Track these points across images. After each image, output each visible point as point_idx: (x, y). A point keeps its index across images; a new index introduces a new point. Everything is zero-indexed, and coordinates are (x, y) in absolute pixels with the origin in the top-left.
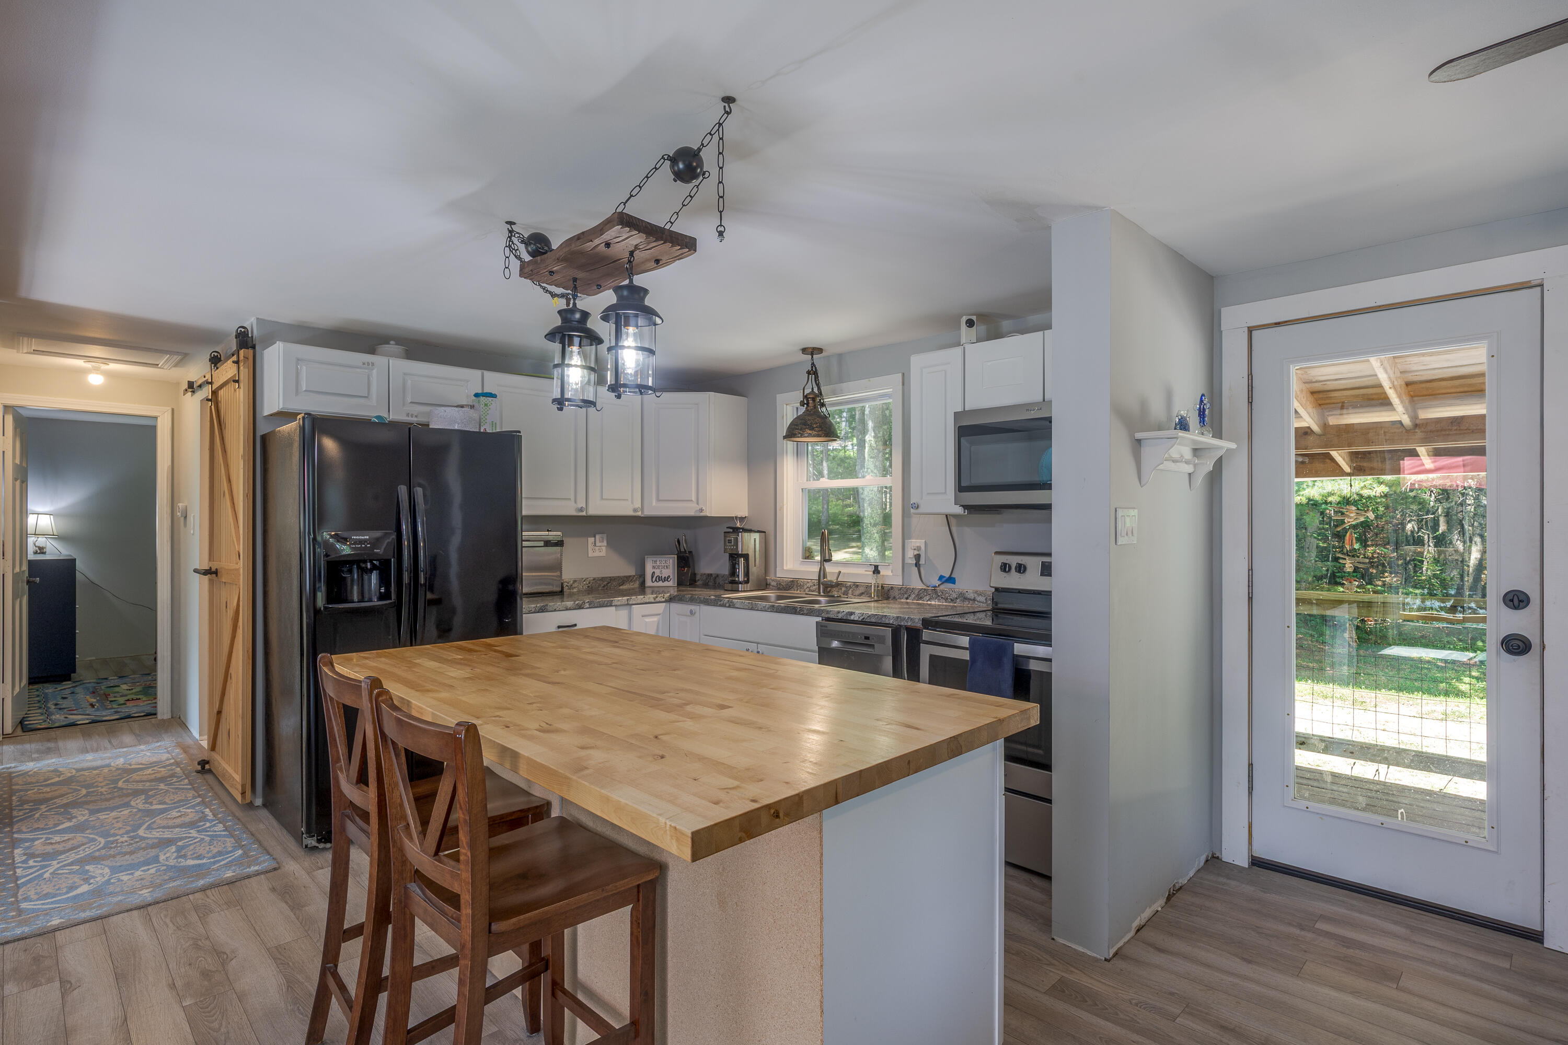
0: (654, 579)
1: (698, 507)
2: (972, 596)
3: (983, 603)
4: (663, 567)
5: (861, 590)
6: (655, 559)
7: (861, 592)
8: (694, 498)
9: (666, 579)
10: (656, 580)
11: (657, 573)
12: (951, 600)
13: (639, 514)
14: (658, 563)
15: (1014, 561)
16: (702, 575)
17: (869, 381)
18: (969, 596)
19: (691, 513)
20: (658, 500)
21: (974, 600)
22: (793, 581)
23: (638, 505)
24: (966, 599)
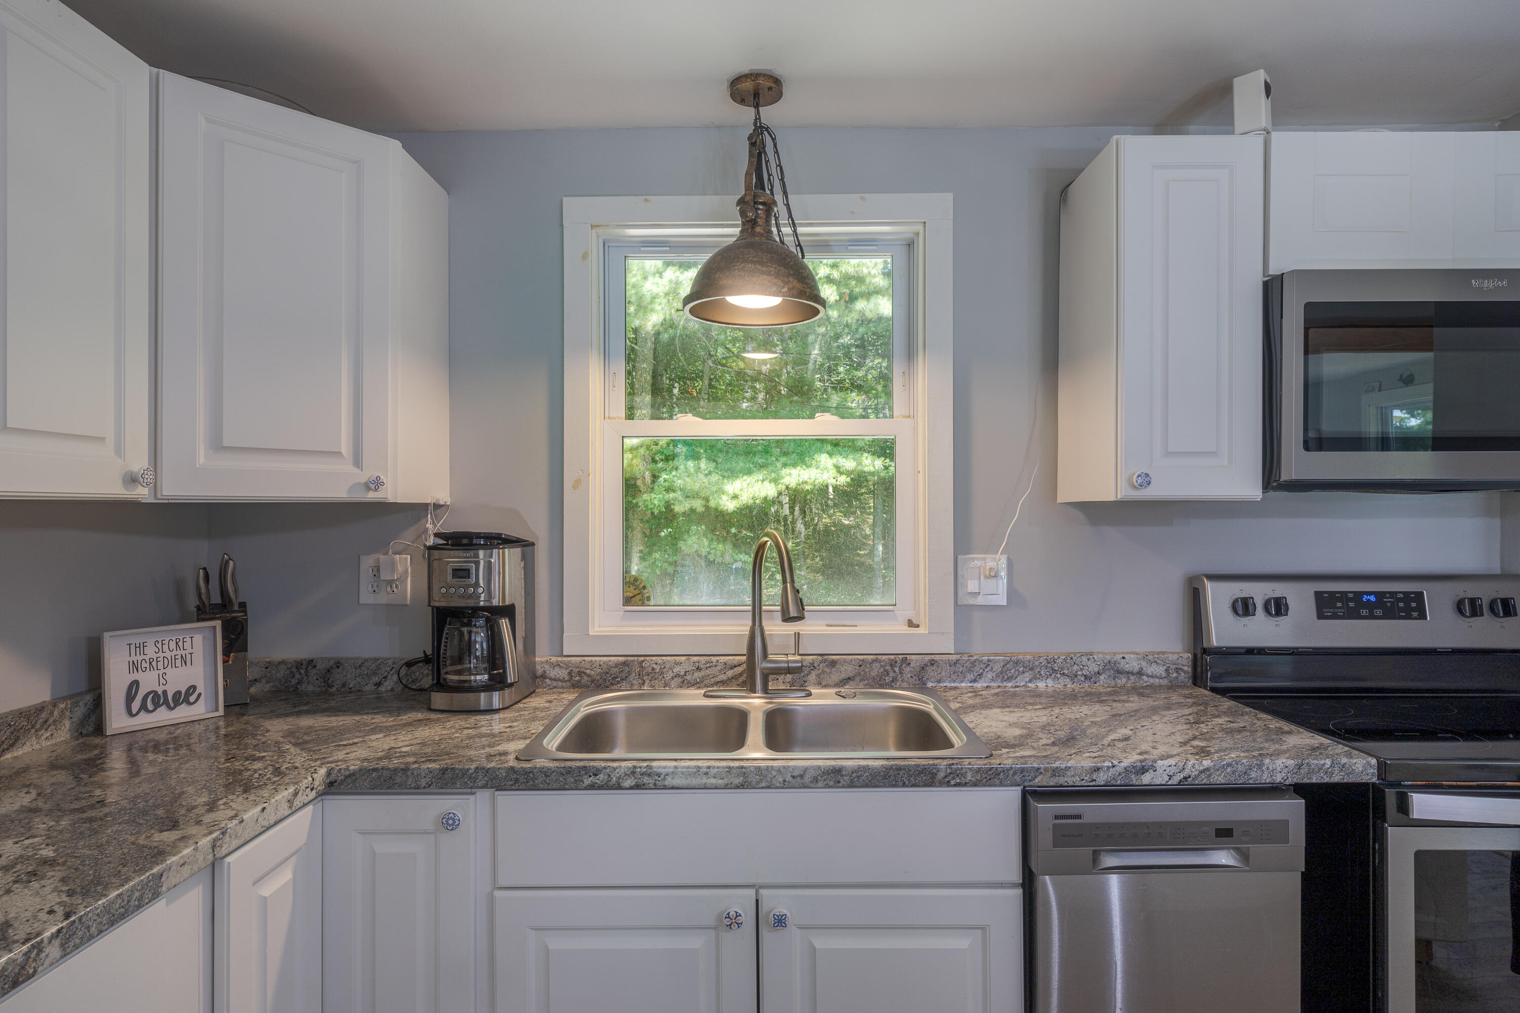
0: (136, 705)
1: (364, 476)
2: (1133, 664)
3: (1160, 678)
4: (172, 662)
5: (847, 670)
6: (138, 640)
7: (844, 676)
8: (345, 447)
9: (184, 697)
10: (143, 707)
11: (149, 681)
12: (1086, 677)
13: (142, 493)
14: (151, 651)
15: (1259, 592)
16: (269, 665)
17: (863, 199)
18: (1128, 667)
19: (338, 492)
20: (218, 445)
21: (1140, 673)
22: (625, 664)
23: (139, 462)
24: (1119, 672)
